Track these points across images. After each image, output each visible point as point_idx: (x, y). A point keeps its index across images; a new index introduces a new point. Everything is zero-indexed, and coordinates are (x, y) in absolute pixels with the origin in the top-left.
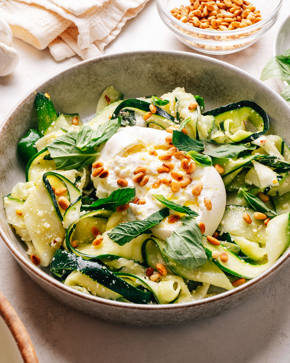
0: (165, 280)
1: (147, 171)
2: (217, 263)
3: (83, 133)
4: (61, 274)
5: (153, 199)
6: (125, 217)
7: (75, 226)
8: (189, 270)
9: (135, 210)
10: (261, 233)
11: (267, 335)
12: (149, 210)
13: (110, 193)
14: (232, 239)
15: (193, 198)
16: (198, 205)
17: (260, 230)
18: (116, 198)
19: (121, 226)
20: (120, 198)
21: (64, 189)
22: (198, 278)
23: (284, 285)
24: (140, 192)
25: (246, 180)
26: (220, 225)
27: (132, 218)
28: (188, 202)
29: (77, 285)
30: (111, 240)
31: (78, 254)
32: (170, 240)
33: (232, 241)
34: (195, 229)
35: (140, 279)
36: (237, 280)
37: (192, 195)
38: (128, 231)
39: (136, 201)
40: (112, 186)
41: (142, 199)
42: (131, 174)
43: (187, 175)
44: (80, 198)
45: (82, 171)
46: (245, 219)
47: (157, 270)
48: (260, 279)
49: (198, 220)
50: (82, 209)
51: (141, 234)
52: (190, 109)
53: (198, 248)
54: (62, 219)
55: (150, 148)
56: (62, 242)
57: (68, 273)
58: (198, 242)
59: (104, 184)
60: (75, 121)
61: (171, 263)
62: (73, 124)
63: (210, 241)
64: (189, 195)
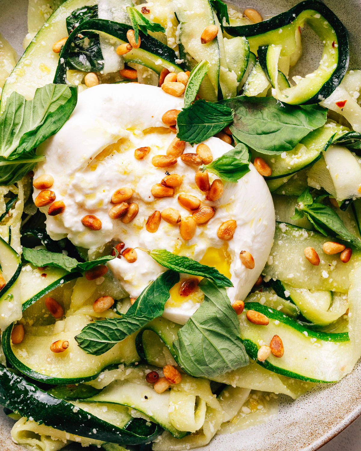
0: (179, 391)
1: (134, 195)
2: (266, 365)
3: (9, 122)
6: (102, 287)
9: (119, 273)
10: (334, 275)
14: (287, 293)
15: (220, 243)
17: (334, 270)
19: (98, 326)
24: (125, 232)
25: (309, 180)
27: (115, 288)
28: (211, 249)
30: (82, 350)
33: (287, 296)
34: (226, 316)
35: (138, 410)
37: (217, 239)
38: (110, 336)
42: (106, 205)
43: (207, 202)
49: (231, 295)
52: (203, 41)
58: (233, 335)
64: (212, 239)
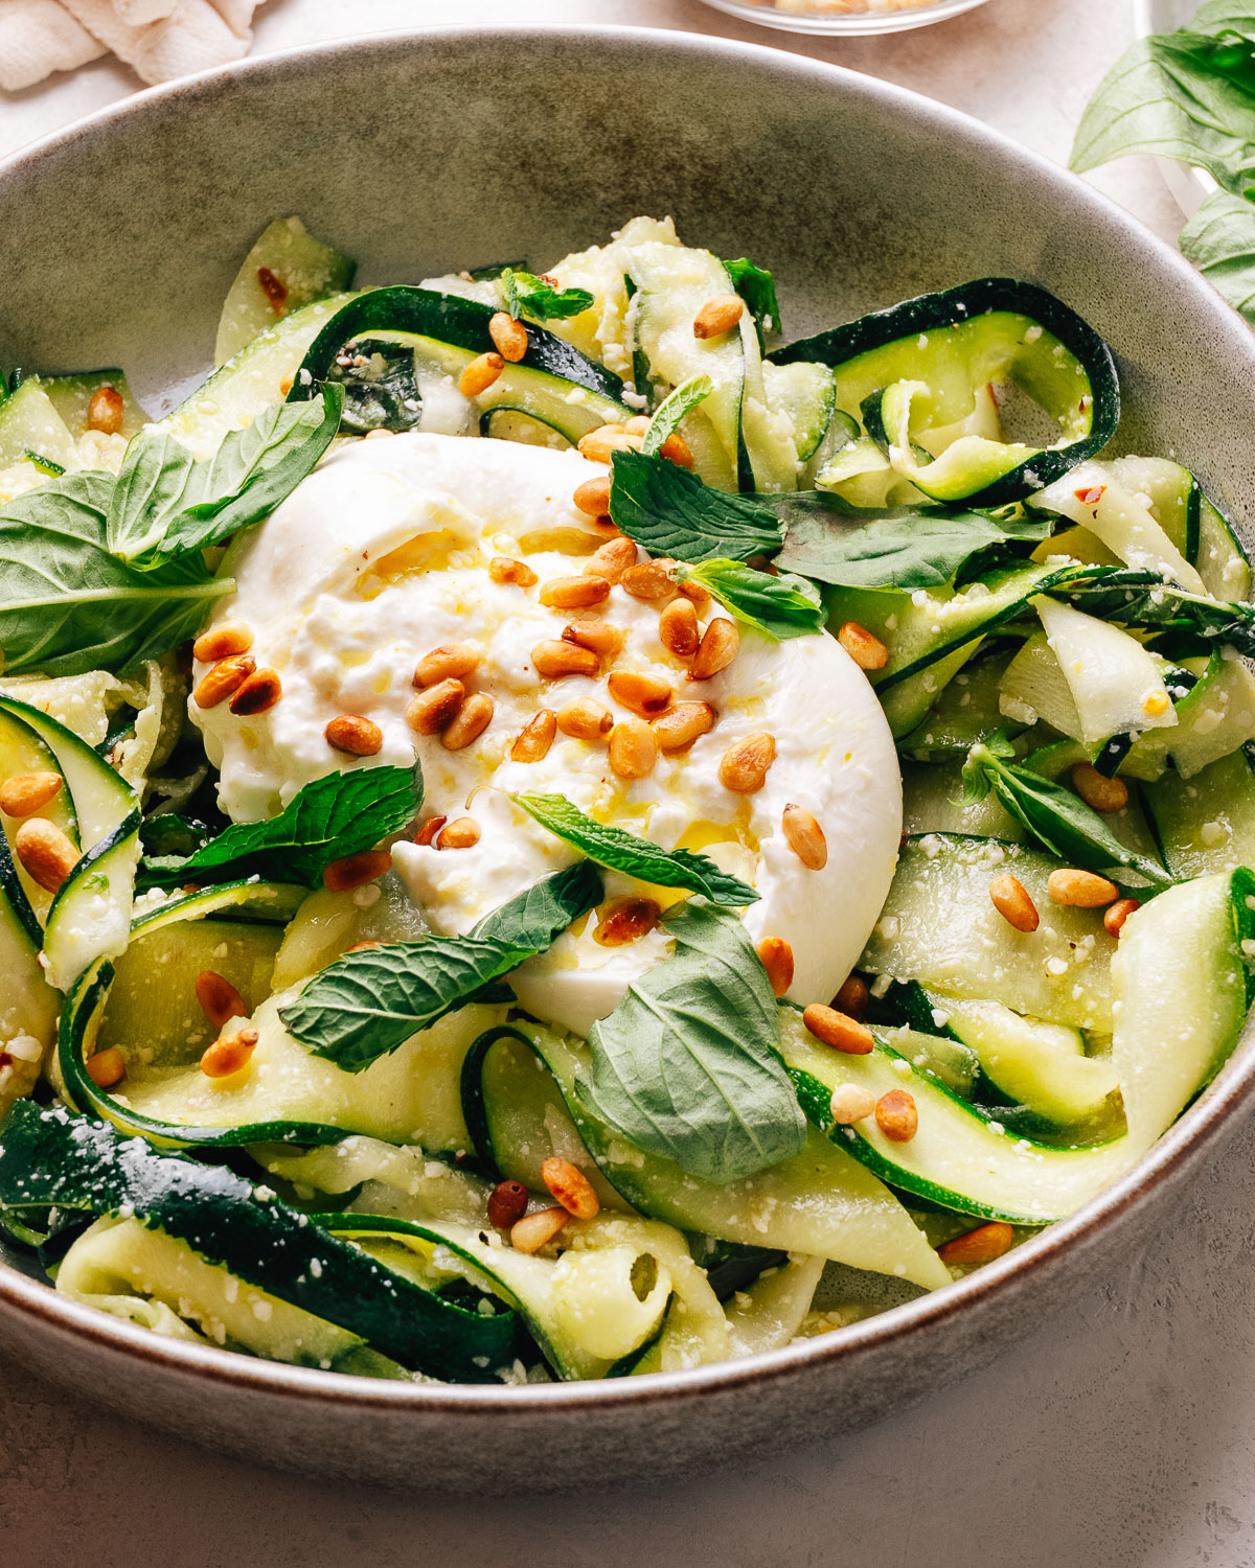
0: (589, 1247)
1: (483, 671)
2: (859, 1150)
3: (143, 478)
4: (41, 1227)
5: (518, 821)
6: (371, 917)
7: (107, 974)
8: (711, 1186)
9: (423, 877)
10: (1087, 978)
11: (1132, 1516)
12: (498, 875)
13: (289, 791)
14: (939, 1017)
15: (729, 806)
16: (753, 845)
17: (1086, 962)
18: (322, 820)
19: (351, 967)
20: (341, 822)
21: (47, 777)
22: (762, 1228)
23: (1218, 1247)
24: (450, 782)
25: (1003, 699)
26: (875, 944)
27: (409, 923)
28: (700, 828)
29: (123, 1287)
30: (296, 1045)
31: (125, 1124)
32: (608, 1036)
33: (939, 1024)
34: (737, 975)
35: (454, 1248)
36: (967, 1233)
37: (720, 789)
38: (385, 995)
39: (429, 831)
40: (299, 753)
41: (457, 817)
42: (399, 687)
43: (694, 686)
44: (128, 827)
45: (142, 678)
46: (1002, 907)
47: (545, 1194)
48: (1084, 1233)
49: (754, 924)
50: (145, 879)
51: (456, 1005)
52: (702, 331)
53: (756, 1070)
54: (35, 936)
55: (498, 548)
56: (45, 1061)
57: (76, 1226)
58: (757, 1042)
59: (259, 748)
60: (103, 410)
61: (618, 1157)
62: (92, 425)
63: (818, 1034)
64: (704, 791)
